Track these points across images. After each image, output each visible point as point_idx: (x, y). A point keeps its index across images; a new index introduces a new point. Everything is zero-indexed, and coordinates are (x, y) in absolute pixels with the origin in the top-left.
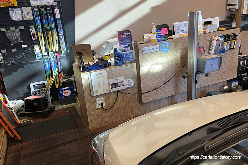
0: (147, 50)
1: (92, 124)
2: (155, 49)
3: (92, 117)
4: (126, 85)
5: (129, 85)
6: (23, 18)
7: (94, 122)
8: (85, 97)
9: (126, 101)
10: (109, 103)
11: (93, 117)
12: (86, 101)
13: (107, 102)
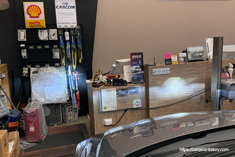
0: (157, 71)
5: (138, 106)
6: (49, 38)
10: (116, 121)
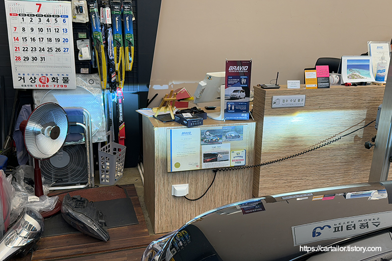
0: (281, 101)
1: (161, 222)
2: (297, 101)
3: (161, 210)
4: (233, 161)
5: (238, 163)
7: (165, 219)
8: (156, 171)
9: (229, 191)
10: (196, 189)
11: (163, 210)
12: (156, 179)
13: (193, 186)
